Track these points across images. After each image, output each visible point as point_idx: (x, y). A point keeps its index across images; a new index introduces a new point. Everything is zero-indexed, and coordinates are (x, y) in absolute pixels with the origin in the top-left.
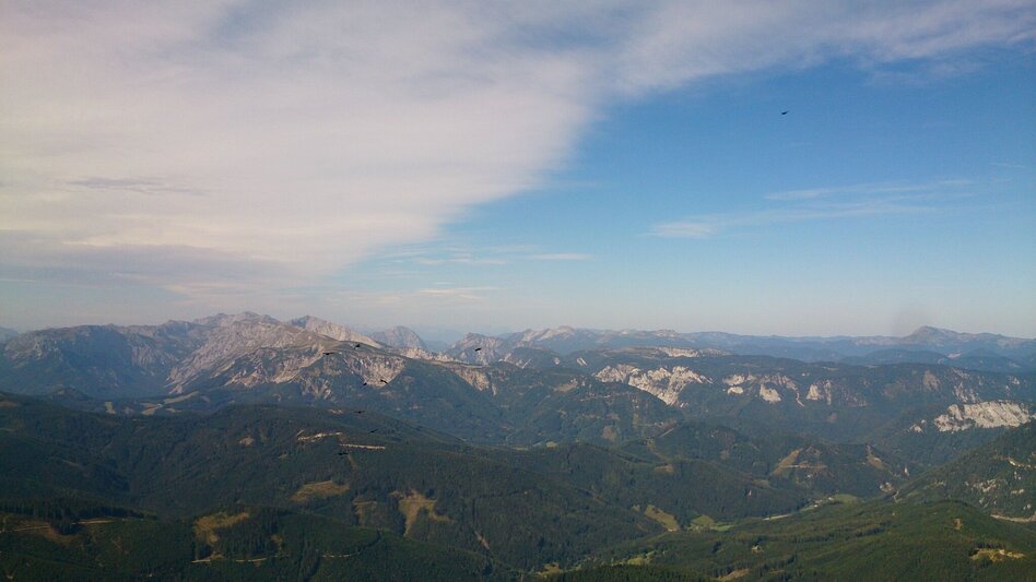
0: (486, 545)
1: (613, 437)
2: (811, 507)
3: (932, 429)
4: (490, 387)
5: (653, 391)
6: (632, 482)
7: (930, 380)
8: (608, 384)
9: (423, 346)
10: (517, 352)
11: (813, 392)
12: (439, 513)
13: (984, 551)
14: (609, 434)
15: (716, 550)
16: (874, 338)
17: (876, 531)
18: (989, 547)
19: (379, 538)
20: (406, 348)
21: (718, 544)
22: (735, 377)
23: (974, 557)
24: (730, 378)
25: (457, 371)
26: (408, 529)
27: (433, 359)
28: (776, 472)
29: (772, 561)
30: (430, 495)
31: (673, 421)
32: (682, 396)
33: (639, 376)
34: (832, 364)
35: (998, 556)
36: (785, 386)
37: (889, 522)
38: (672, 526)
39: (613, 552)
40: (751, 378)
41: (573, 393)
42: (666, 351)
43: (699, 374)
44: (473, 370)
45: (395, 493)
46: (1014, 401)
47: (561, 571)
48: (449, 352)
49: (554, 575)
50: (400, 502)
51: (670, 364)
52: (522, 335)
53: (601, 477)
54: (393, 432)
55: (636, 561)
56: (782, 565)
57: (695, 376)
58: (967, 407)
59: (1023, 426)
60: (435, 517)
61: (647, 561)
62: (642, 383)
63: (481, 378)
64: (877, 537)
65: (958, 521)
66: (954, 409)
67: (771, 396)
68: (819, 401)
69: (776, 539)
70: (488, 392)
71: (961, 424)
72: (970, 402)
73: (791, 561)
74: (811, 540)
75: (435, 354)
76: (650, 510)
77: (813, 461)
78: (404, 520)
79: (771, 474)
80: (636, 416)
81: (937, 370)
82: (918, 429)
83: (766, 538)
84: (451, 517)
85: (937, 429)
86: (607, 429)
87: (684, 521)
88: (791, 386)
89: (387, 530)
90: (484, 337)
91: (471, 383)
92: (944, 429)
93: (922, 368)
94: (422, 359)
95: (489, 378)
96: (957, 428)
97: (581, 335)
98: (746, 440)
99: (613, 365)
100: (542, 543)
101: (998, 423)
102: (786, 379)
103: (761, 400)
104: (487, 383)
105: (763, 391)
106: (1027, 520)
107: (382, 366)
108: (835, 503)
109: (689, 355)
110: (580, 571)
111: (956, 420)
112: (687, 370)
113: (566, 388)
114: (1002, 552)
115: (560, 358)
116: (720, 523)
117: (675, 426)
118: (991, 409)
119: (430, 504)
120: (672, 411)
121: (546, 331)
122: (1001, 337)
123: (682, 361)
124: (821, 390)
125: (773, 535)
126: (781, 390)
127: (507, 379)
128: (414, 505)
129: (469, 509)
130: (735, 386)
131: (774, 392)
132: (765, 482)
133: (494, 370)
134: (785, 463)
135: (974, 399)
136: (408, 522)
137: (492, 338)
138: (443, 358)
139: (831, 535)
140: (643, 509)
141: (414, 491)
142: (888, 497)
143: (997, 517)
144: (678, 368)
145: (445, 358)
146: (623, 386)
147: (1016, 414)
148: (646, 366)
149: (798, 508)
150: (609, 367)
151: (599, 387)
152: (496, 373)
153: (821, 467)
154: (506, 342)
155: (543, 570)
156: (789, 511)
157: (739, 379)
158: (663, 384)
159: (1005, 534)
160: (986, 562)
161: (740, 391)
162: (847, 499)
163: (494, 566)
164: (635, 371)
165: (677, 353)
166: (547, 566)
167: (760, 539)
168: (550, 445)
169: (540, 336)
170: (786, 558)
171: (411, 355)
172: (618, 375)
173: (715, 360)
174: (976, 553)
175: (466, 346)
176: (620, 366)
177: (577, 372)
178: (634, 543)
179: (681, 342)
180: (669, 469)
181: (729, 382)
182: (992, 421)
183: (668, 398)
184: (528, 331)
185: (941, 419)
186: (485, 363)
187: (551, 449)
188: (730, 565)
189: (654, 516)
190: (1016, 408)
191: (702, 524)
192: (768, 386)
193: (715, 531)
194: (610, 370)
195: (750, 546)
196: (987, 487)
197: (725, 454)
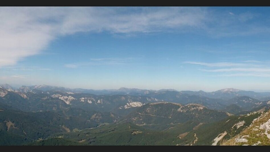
0: (25, 134)
1: (55, 110)
2: (99, 126)
3: (124, 108)
4: (27, 97)
5: (64, 101)
6: (60, 120)
7: (123, 98)
8: (54, 98)
9: (12, 88)
10: (33, 90)
11: (99, 101)
12: (15, 127)
13: (134, 132)
14: (54, 109)
15: (78, 135)
16: (112, 90)
17: (113, 130)
18: (135, 131)
19: (2, 131)
20: (8, 89)
21: (79, 134)
22: (82, 98)
23: (132, 134)
24: (81, 98)
25: (20, 94)
26: (8, 129)
27: (14, 91)
28: (92, 118)
29: (91, 138)
30: (13, 122)
31: (69, 108)
32: (71, 102)
33: (61, 97)
34: (102, 95)
35: (137, 133)
36: (93, 100)
37: (116, 128)
38: (69, 131)
39: (55, 135)
40: (86, 98)
41: (46, 100)
42: (67, 92)
43: (74, 98)
44: (24, 94)
45: (5, 121)
46: (140, 101)
47: (43, 140)
48: (18, 90)
49: (41, 141)
50: (6, 123)
51: (68, 95)
52: (34, 86)
53: (52, 119)
54: (5, 107)
55: (60, 137)
56: (93, 139)
57: (73, 98)
58: (130, 103)
59: (141, 106)
60: (14, 127)
61: (62, 137)
62: (62, 98)
63: (25, 96)
64: (113, 132)
65: (129, 127)
66: (128, 104)
67: (90, 102)
68: (100, 103)
69: (92, 133)
70: (26, 99)
71: (129, 107)
72: (131, 102)
73: (95, 138)
74: (99, 133)
75: (15, 90)
76: (63, 126)
77: (99, 116)
78: (7, 127)
79: (90, 119)
80: (60, 105)
81: (125, 96)
82: (120, 108)
83: (90, 133)
84: (18, 128)
85: (125, 108)
86: (54, 108)
87: (71, 130)
88: (94, 100)
89: (3, 129)
90: (26, 86)
91: (23, 97)
92: (126, 108)
93: (122, 96)
94: (12, 91)
95: (27, 96)
96: (128, 108)
97: (48, 87)
98: (85, 111)
99: (56, 94)
100: (38, 133)
101: (137, 106)
102: (93, 99)
103: (88, 103)
104: (26, 97)
105: (88, 101)
106: (142, 125)
107: (3, 92)
108: (104, 125)
109: (72, 94)
110: (47, 140)
111: (128, 106)
112: (72, 97)
113: (45, 99)
114: (138, 132)
115: (43, 92)
116: (80, 130)
117: (69, 109)
118: (135, 103)
119: (13, 124)
120: (68, 105)
121: (40, 86)
122: (137, 89)
123: (71, 95)
124: (100, 101)
125: (91, 132)
126: (92, 101)
127: (31, 96)
128: (9, 124)
129: (22, 126)
130: (82, 100)
131: (91, 101)
132: (89, 121)
133: (28, 94)
134: (93, 116)
135: (131, 101)
136: (8, 128)
137: (28, 87)
138: (16, 91)
139: (103, 132)
140: (62, 126)
141: (10, 121)
142: (115, 123)
143: (137, 125)
144: (70, 96)
145: (17, 91)
146: (58, 99)
147: (140, 104)
148: (63, 95)
149: (96, 126)
150: (54, 95)
151: (52, 98)
152: (28, 95)
153: (101, 117)
154: (31, 88)
155: (38, 140)
156: (94, 127)
157: (83, 99)
158: (67, 100)
159: (139, 128)
160: (135, 134)
161: (83, 101)
162: (107, 124)
163: (27, 139)
164: (61, 96)
165: (70, 93)
166: (39, 139)
167: (88, 133)
168: (41, 111)
169: (38, 87)
170: (94, 137)
171: (9, 90)
172: (56, 96)
173: (78, 95)
174: (133, 132)
175: (22, 88)
176: (57, 94)
177: (47, 95)
178: (60, 133)
179: (70, 91)
180: (68, 118)
181: (81, 99)
182: (135, 105)
183: (68, 103)
184: (36, 85)
185: (125, 106)
186: (26, 92)
187: (41, 112)
188: (82, 139)
189: (64, 128)
190: (140, 103)
191: (75, 130)
192: (89, 100)
193: (78, 132)
194: (55, 95)
195: (86, 134)
196: (135, 119)
197: (80, 115)
